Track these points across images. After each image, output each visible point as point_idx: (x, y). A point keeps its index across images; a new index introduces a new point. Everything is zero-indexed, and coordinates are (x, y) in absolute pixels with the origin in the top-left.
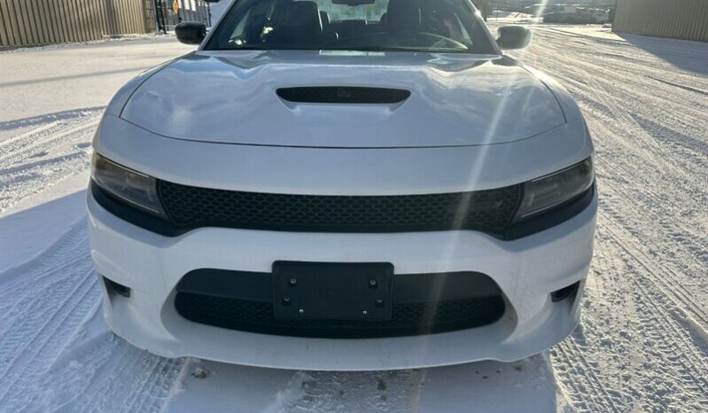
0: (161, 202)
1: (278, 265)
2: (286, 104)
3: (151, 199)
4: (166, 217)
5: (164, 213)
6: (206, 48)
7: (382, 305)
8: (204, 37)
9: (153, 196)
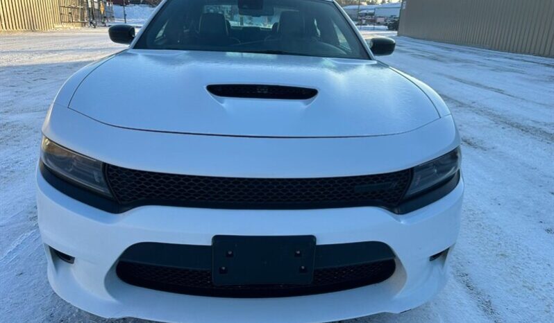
0: (107, 184)
1: (217, 239)
2: (216, 98)
3: (97, 180)
4: (111, 196)
5: (108, 192)
6: (136, 47)
7: (304, 271)
8: (133, 38)
9: (100, 178)
